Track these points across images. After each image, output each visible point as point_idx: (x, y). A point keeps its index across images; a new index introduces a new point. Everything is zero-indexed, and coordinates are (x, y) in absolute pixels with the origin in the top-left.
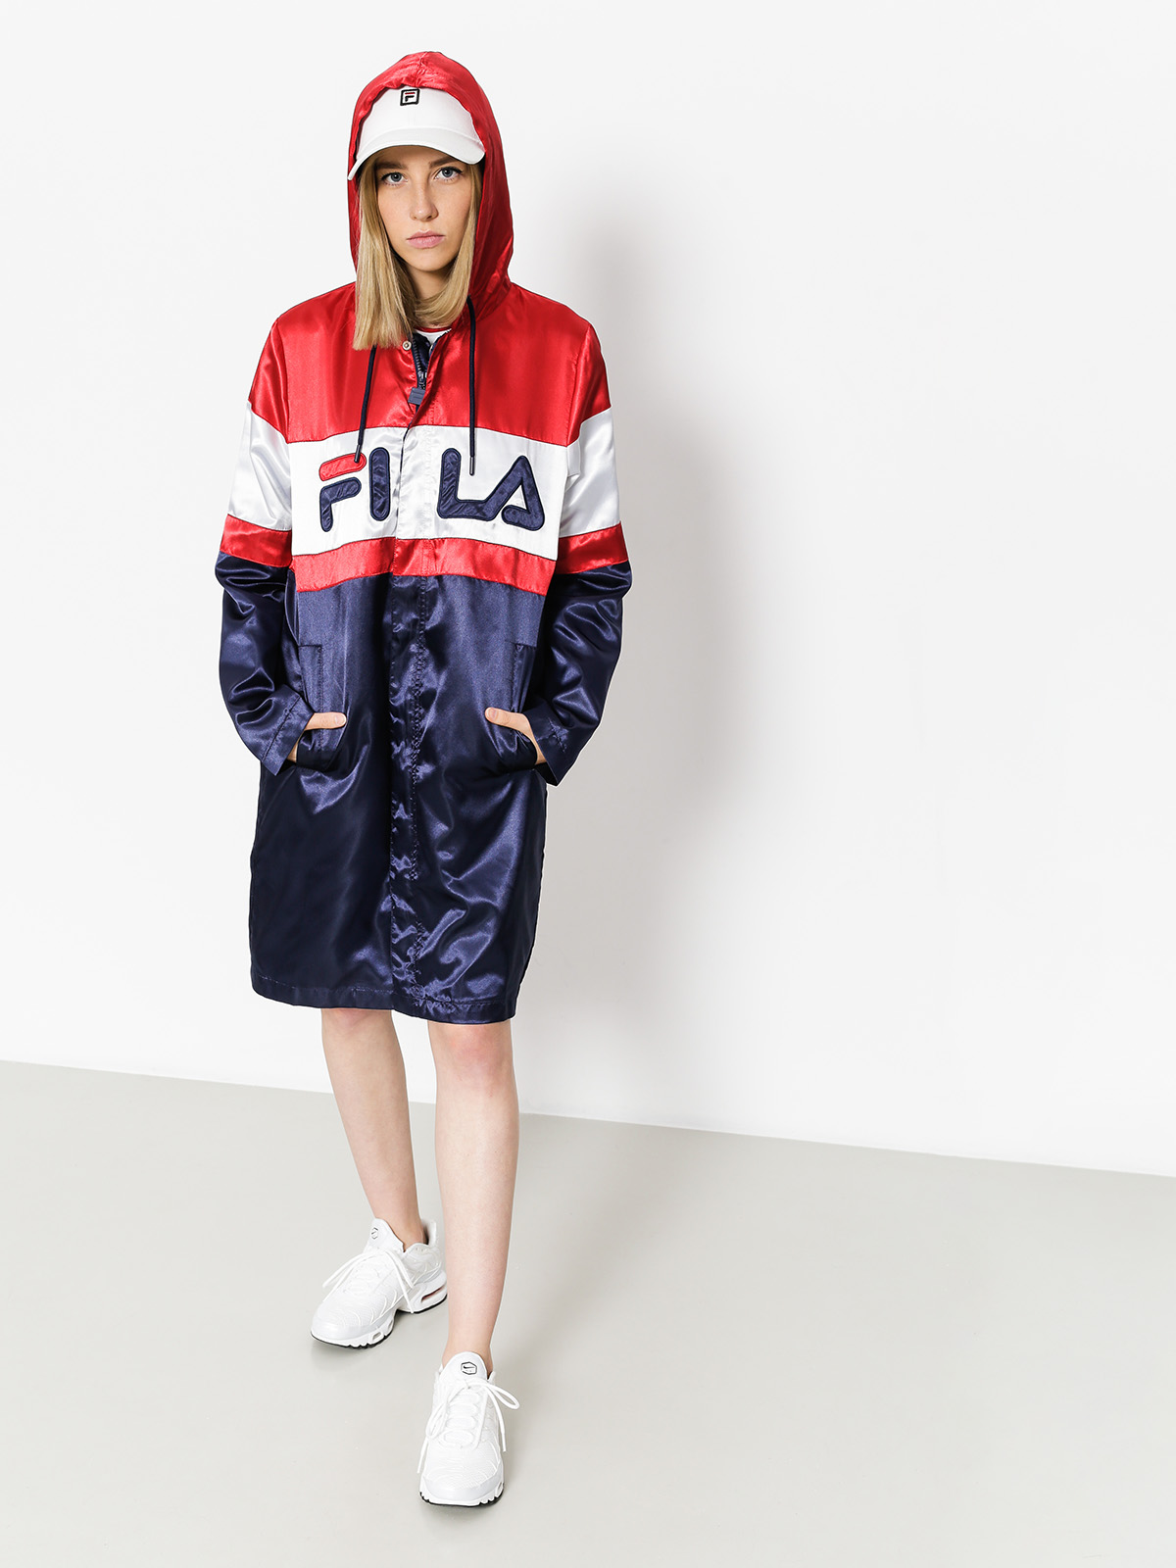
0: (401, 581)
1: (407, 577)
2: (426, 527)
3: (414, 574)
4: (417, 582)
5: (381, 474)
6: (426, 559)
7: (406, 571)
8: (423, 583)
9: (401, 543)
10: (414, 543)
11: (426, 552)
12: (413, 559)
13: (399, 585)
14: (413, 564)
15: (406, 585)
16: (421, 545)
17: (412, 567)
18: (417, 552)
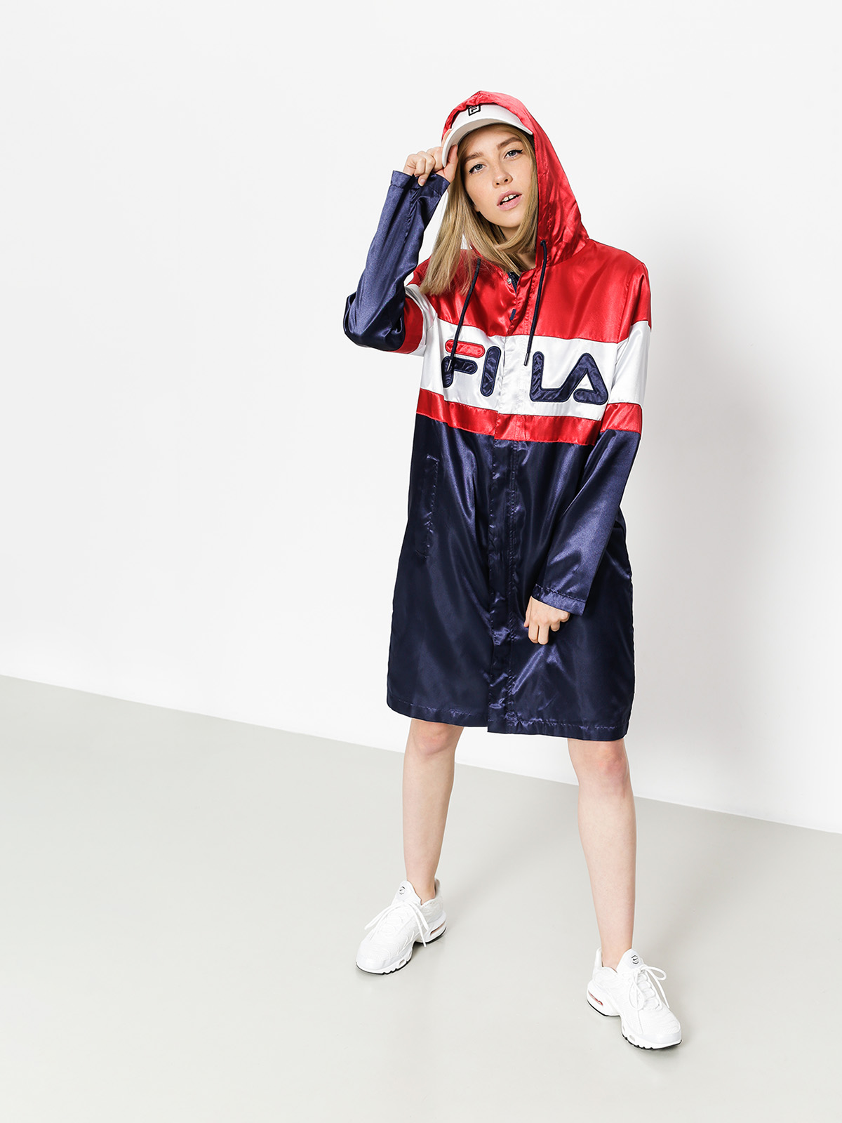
0: (500, 443)
1: (505, 440)
2: (519, 406)
3: (509, 439)
4: (511, 444)
5: (492, 364)
6: (518, 429)
7: (504, 437)
8: (515, 445)
9: (501, 416)
10: (510, 417)
11: (518, 424)
12: (509, 428)
13: (498, 446)
14: (509, 432)
15: (504, 445)
16: (515, 418)
17: (508, 434)
18: (512, 424)
